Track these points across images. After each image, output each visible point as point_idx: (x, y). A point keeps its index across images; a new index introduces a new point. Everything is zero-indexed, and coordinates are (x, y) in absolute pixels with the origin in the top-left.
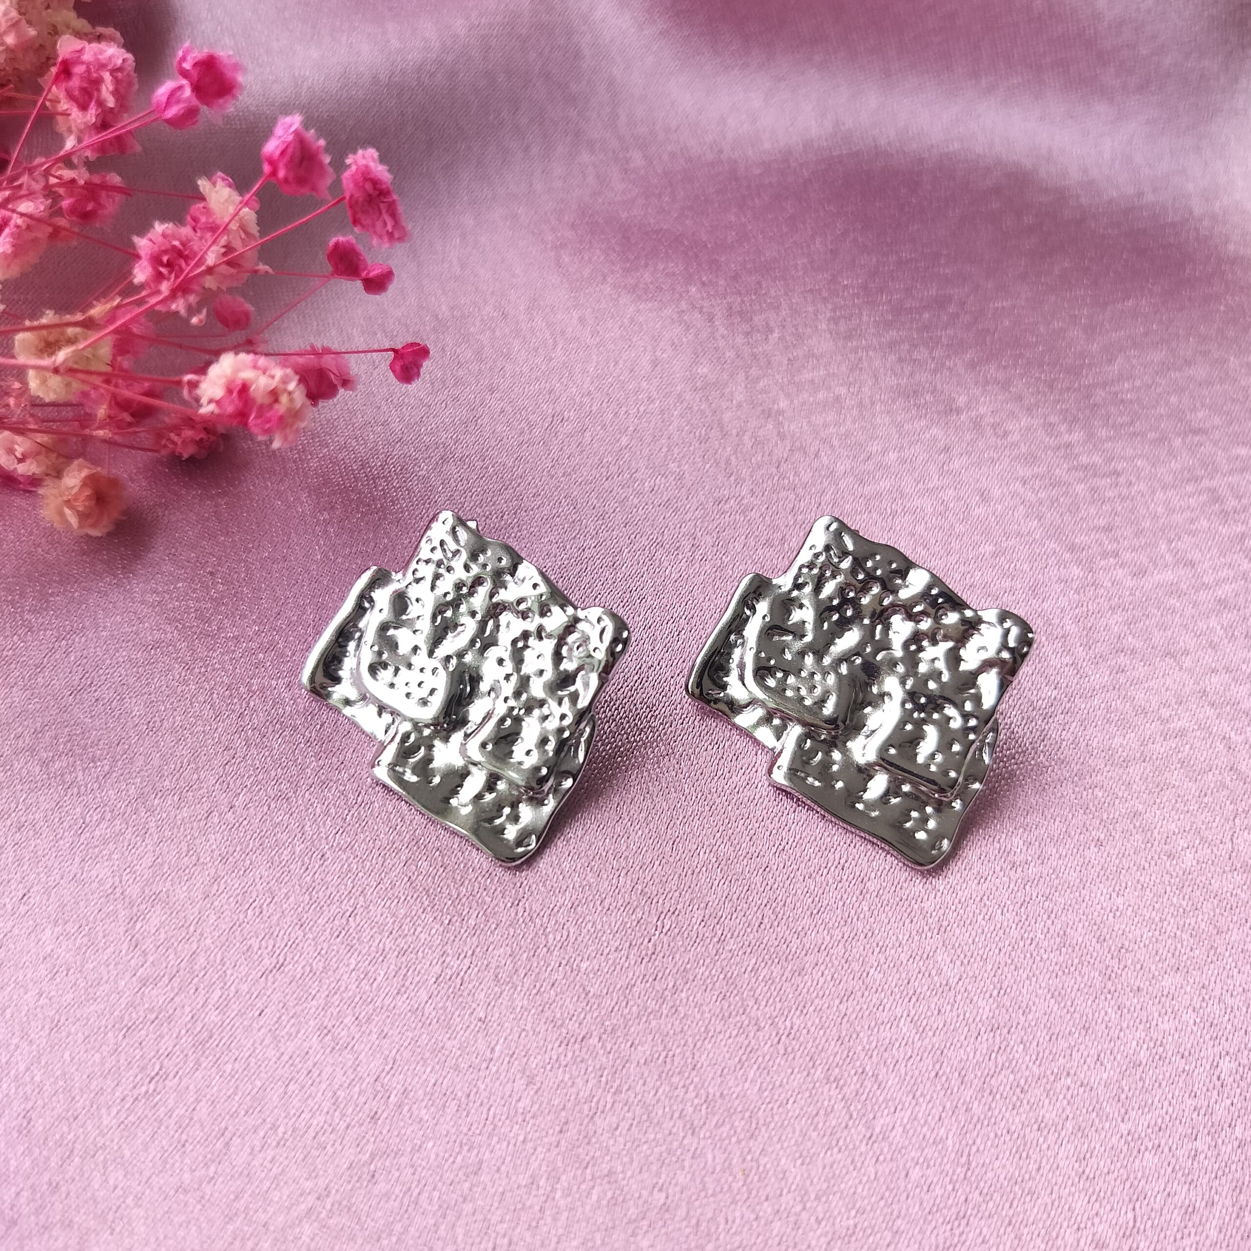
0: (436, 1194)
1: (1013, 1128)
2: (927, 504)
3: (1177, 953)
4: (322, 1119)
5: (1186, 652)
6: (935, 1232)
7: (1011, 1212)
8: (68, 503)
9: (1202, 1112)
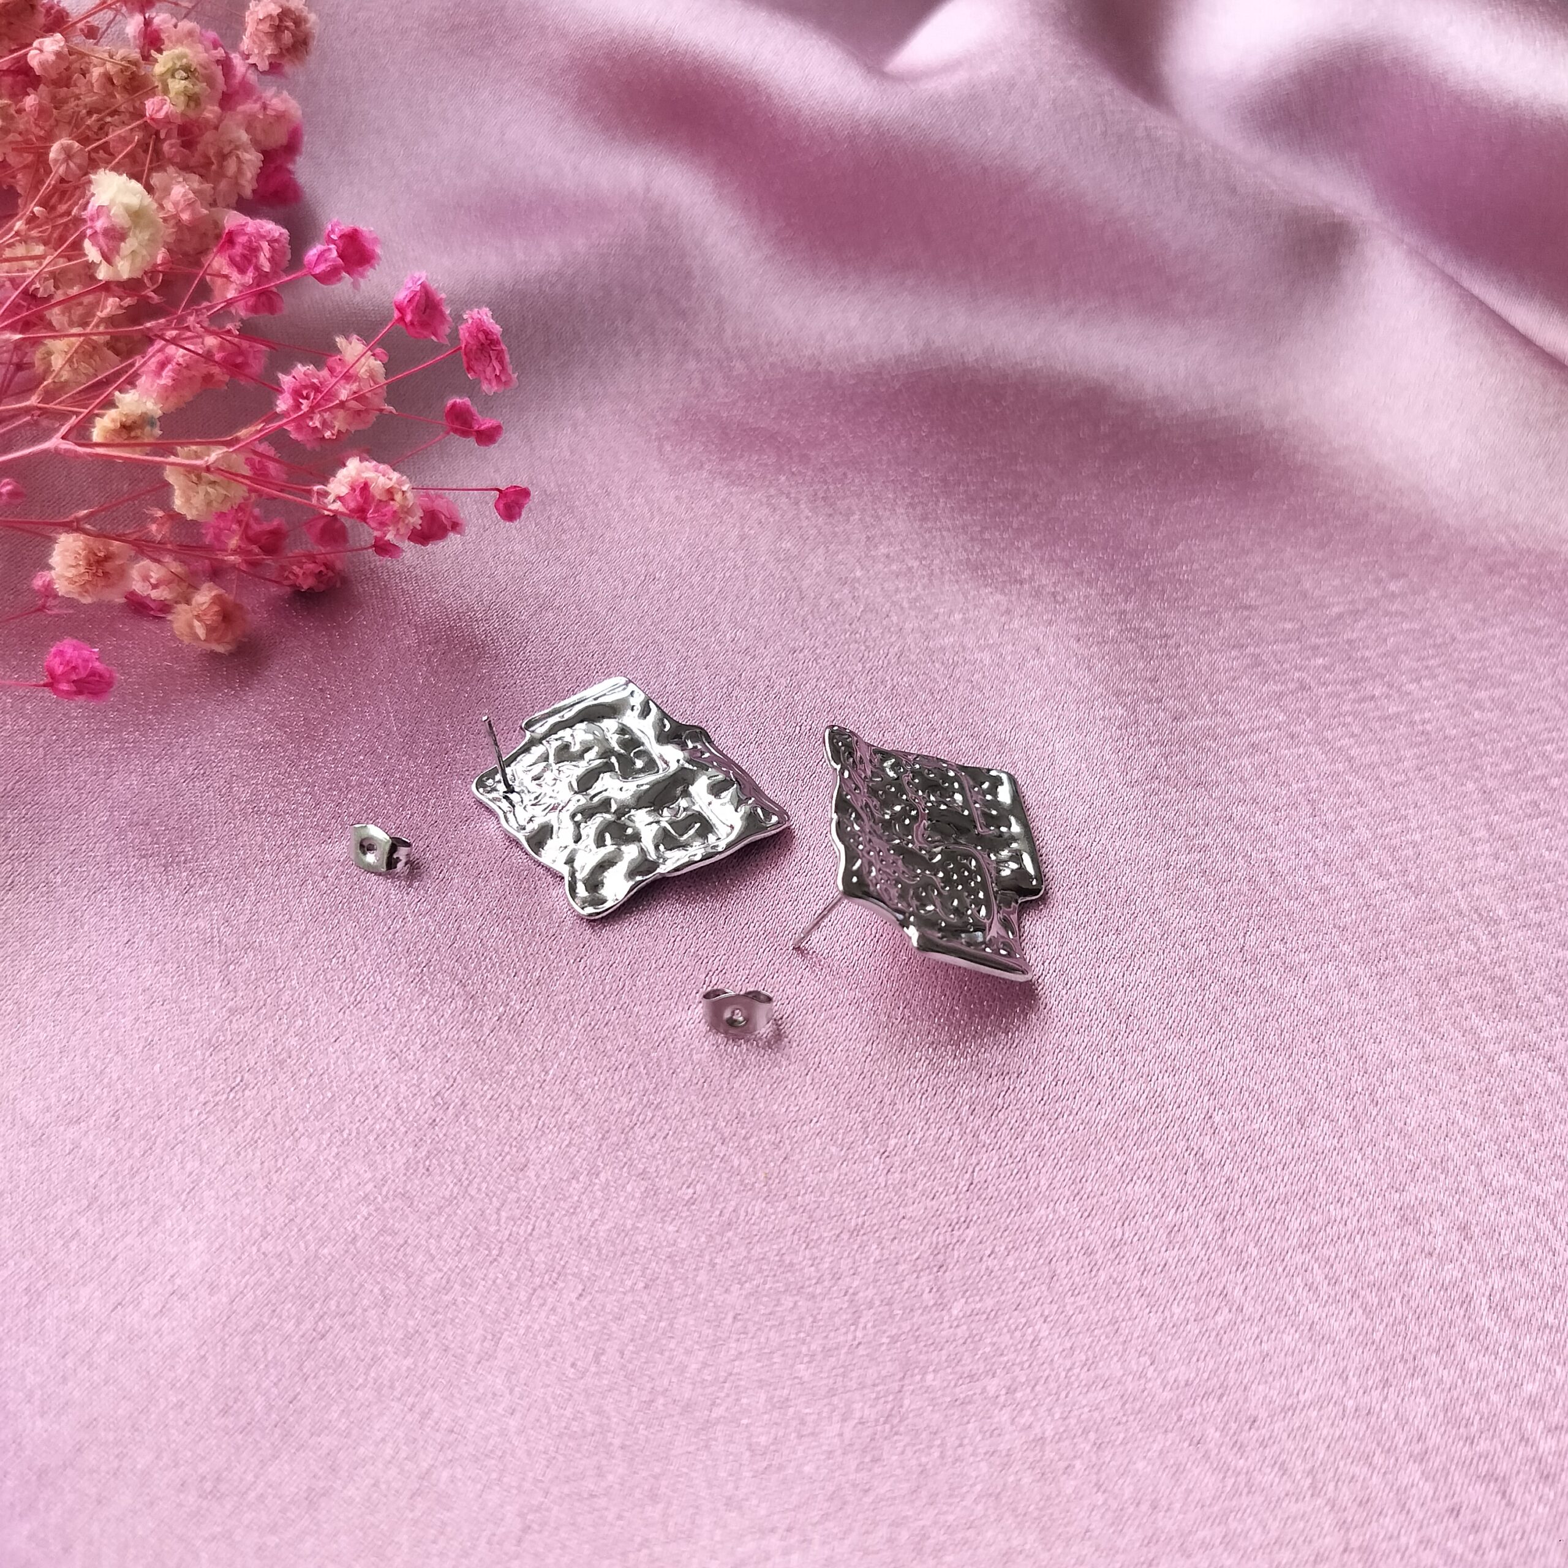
0: (484, 1185)
1: (1015, 1154)
2: (986, 657)
3: (1182, 1024)
4: (384, 1125)
5: (1217, 784)
6: (937, 1232)
7: (1008, 1221)
8: (198, 617)
9: (1194, 1153)
